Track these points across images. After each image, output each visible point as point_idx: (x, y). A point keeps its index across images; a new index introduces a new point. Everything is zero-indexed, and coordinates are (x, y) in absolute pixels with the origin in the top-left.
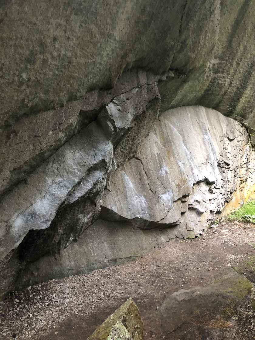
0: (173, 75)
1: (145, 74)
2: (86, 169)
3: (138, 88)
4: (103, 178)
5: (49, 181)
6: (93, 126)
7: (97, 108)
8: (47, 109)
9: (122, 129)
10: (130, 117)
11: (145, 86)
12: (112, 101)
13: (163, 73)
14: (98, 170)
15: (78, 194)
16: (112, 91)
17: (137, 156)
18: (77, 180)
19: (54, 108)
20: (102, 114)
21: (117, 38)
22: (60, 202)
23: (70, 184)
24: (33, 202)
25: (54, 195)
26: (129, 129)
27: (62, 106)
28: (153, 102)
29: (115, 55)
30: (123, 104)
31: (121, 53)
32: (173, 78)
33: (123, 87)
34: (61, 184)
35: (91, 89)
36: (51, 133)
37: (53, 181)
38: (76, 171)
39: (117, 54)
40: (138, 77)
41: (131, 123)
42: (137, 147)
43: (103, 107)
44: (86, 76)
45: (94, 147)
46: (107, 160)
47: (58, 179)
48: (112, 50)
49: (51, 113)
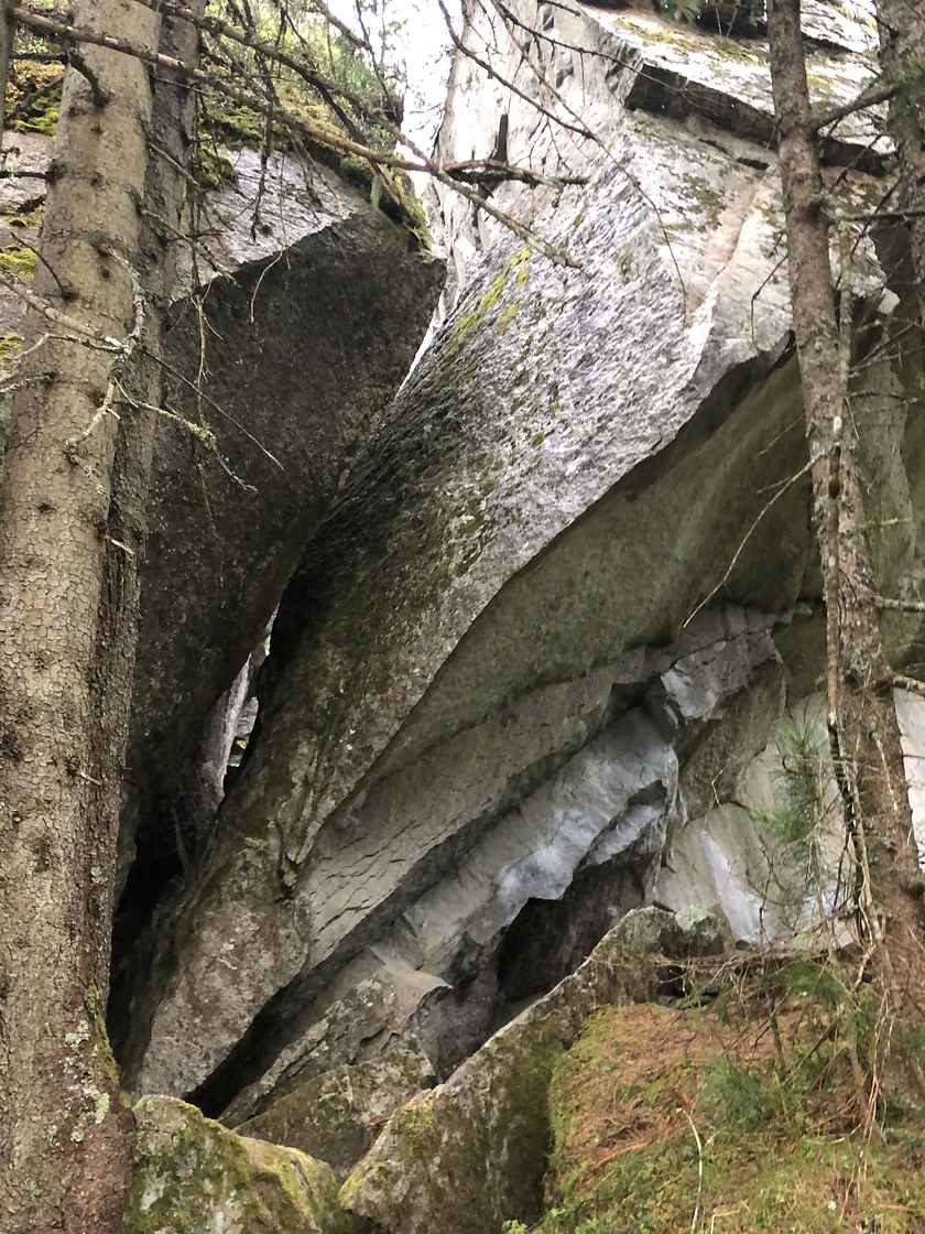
0: (810, 612)
1: (741, 611)
2: (626, 798)
3: (727, 640)
4: (659, 826)
5: (559, 814)
6: (635, 715)
7: (644, 680)
8: (559, 680)
9: (697, 721)
10: (712, 698)
11: (743, 638)
12: (672, 666)
13: (784, 610)
14: (647, 804)
15: (612, 848)
16: (673, 647)
17: (737, 797)
18: (608, 818)
19: (569, 680)
20: (653, 692)
21: (680, 558)
22: (581, 856)
23: (595, 823)
24: (533, 848)
25: (567, 839)
26: (713, 724)
27: (583, 675)
28: (763, 671)
29: (676, 585)
30: (694, 671)
31: (689, 579)
32: (812, 617)
33: (694, 639)
34: (580, 822)
35: (632, 646)
36: (566, 720)
37: (566, 814)
38: (607, 800)
39: (680, 583)
40: (725, 621)
41: (715, 711)
42: (735, 775)
43: (655, 679)
44: (626, 623)
45: (639, 756)
46: (666, 783)
47: (575, 813)
48: (672, 578)
49: (565, 687)
